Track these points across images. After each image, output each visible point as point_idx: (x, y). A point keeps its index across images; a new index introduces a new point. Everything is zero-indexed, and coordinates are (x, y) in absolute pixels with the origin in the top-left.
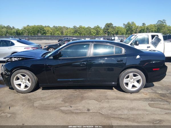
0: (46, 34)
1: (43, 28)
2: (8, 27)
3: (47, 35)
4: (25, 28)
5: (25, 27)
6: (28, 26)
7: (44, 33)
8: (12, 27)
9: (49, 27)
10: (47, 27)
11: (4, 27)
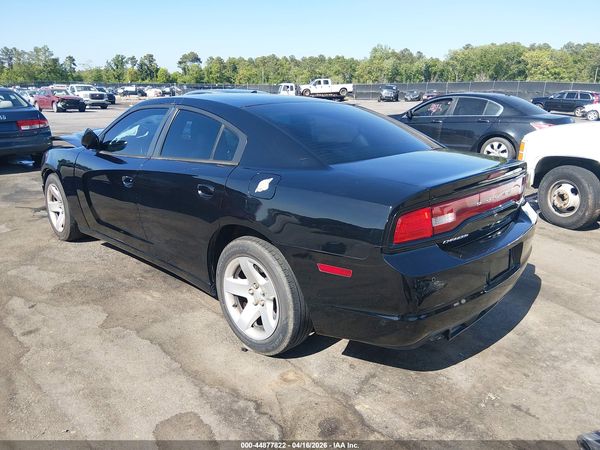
0: (526, 77)
1: (520, 55)
2: (405, 56)
3: (528, 80)
4: (454, 57)
5: (456, 53)
6: (467, 47)
7: (522, 73)
8: (415, 54)
9: (546, 47)
10: (540, 48)
11: (394, 53)
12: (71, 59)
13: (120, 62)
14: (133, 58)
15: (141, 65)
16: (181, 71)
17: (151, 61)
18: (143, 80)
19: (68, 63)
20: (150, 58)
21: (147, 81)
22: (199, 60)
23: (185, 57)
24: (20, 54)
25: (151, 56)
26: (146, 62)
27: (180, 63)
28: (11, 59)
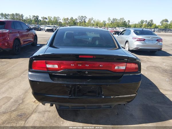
12: (129, 21)
13: (142, 22)
14: (147, 21)
15: (148, 23)
16: (161, 25)
17: (152, 22)
18: (148, 27)
19: (128, 22)
20: (152, 21)
21: (149, 27)
22: (168, 21)
23: (163, 21)
24: (117, 20)
25: (152, 20)
26: (150, 22)
27: (161, 22)
28: (114, 21)
